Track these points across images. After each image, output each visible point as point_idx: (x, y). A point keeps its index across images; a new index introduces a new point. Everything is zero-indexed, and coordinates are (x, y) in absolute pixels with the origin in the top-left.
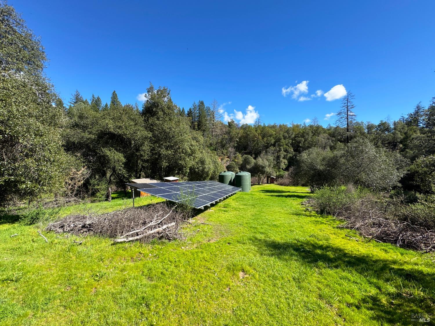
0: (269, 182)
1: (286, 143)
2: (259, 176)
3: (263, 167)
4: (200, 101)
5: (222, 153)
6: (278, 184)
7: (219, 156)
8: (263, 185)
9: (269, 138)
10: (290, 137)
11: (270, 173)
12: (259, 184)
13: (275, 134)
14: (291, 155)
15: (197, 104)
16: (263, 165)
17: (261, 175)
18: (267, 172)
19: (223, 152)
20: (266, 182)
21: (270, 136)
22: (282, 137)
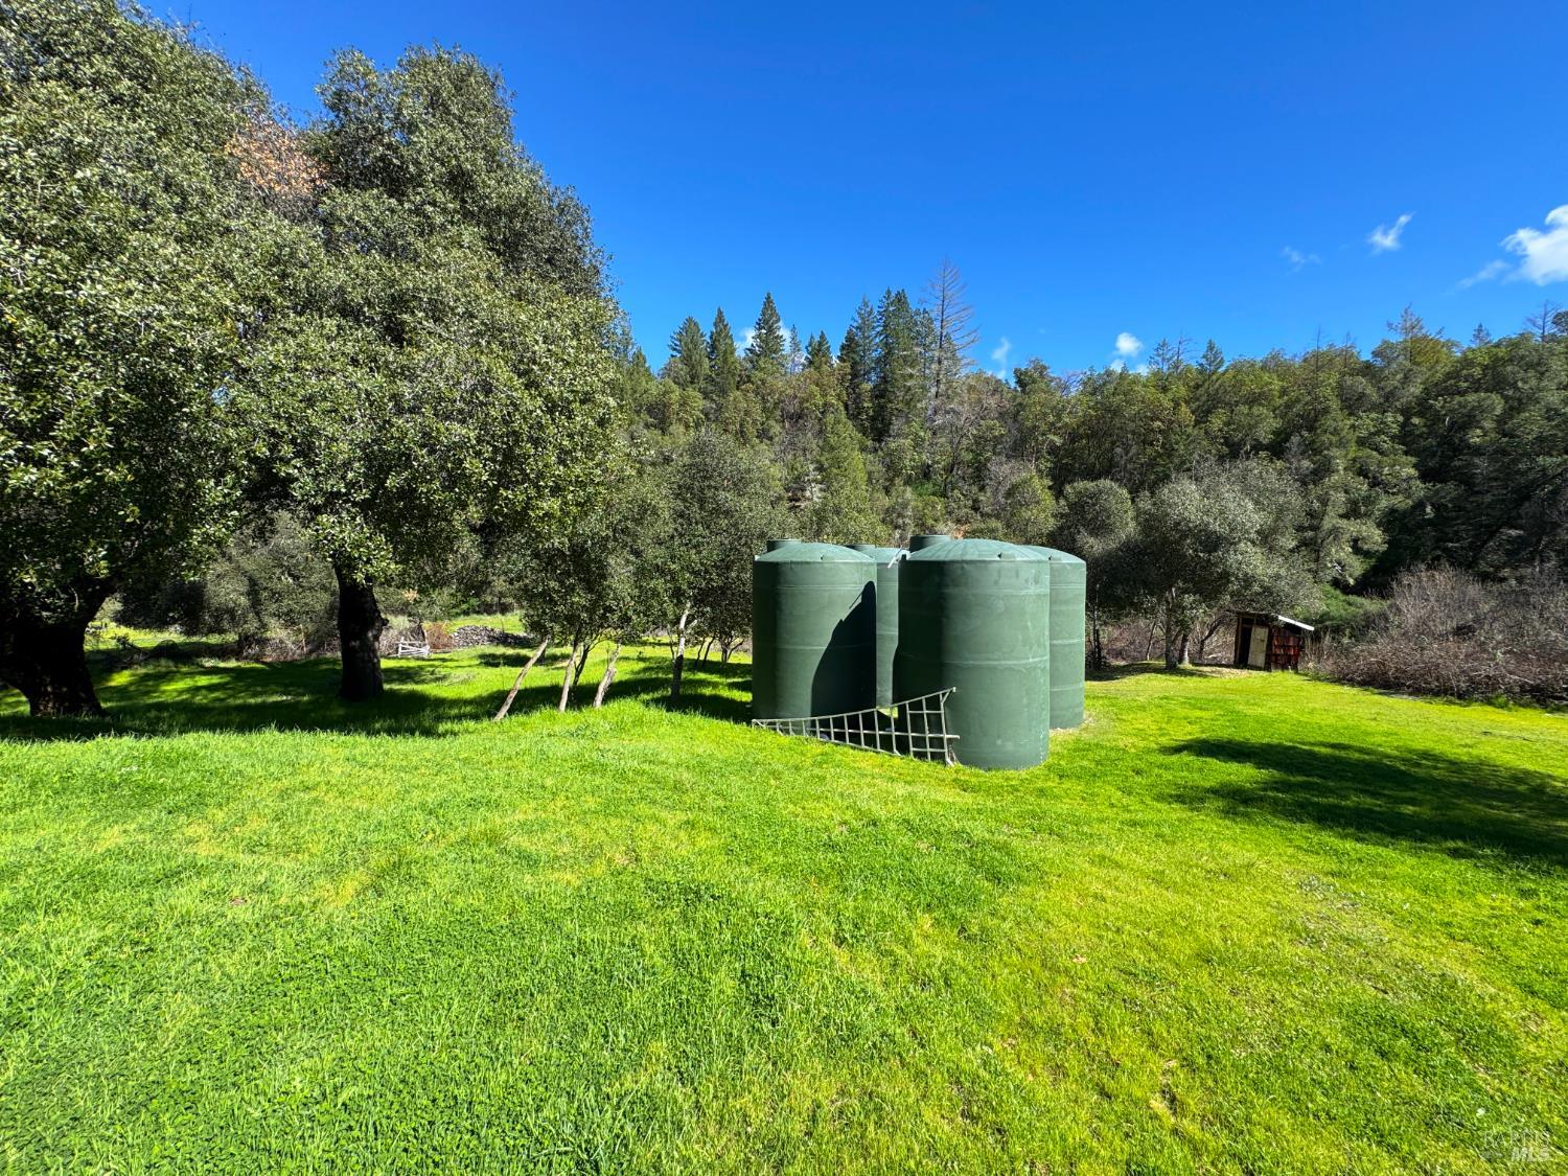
0: (1257, 655)
1: (1364, 433)
2: (1175, 608)
3: (1212, 542)
4: (889, 292)
5: (975, 508)
6: (1342, 678)
7: (958, 521)
8: (1202, 675)
9: (1244, 409)
10: (1389, 397)
11: (1267, 591)
12: (1172, 669)
13: (1283, 392)
14: (1400, 502)
15: (875, 305)
16: (1215, 527)
17: (1188, 599)
18: (1248, 581)
19: (975, 501)
20: (1229, 655)
21: (1253, 400)
22: (1335, 404)
